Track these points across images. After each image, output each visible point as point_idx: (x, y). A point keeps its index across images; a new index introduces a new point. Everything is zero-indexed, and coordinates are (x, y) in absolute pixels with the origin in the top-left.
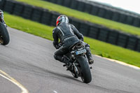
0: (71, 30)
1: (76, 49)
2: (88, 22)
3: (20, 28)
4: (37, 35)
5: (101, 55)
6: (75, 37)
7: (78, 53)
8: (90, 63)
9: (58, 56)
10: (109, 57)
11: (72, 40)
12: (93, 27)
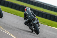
0: (31, 13)
1: (33, 21)
2: (42, 11)
3: (15, 14)
4: (22, 17)
5: (48, 25)
6: (33, 16)
7: (34, 22)
8: (39, 26)
9: (26, 23)
10: (51, 26)
11: (32, 17)
12: (45, 14)
